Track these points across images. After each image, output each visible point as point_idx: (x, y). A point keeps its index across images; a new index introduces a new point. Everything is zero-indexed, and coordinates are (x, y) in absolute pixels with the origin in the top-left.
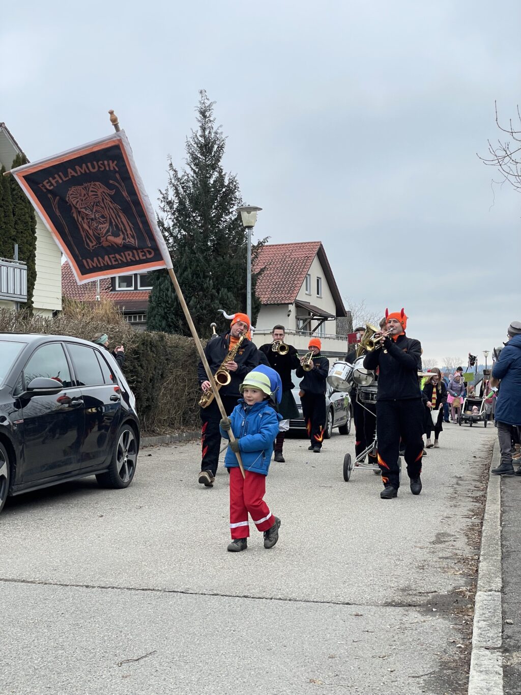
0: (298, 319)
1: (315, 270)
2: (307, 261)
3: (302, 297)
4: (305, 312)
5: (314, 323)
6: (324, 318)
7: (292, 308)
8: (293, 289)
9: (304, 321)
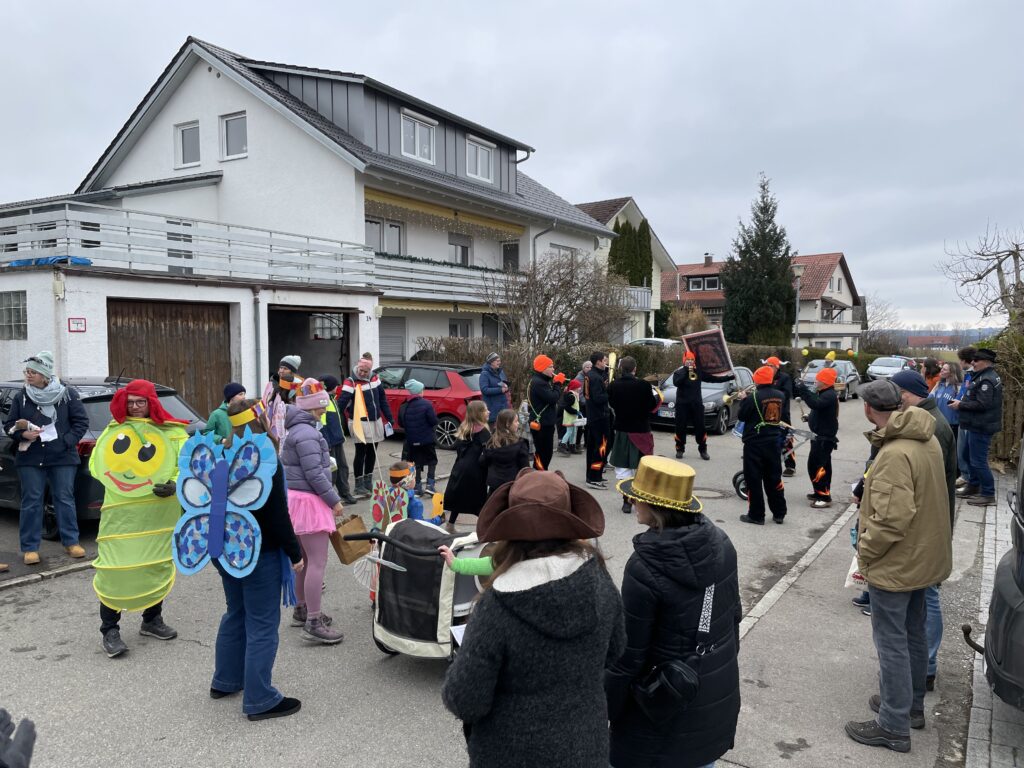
0: (822, 309)
1: (838, 274)
2: (831, 268)
3: (827, 294)
4: (829, 305)
5: (835, 312)
6: (843, 309)
7: (819, 303)
8: (820, 288)
9: (828, 311)
